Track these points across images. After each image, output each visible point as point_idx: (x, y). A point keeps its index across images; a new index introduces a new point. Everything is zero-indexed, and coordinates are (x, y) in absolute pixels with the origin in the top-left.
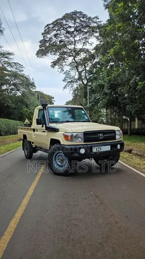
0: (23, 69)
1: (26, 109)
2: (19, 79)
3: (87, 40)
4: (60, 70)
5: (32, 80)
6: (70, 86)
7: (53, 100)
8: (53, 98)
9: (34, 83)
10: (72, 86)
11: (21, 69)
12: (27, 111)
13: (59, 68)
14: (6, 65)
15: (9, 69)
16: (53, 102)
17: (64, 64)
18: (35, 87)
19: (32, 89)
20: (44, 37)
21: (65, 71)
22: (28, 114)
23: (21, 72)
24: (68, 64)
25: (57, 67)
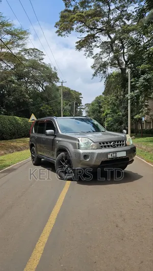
0: (43, 57)
1: (47, 106)
2: (39, 70)
3: (125, 9)
4: (88, 53)
5: (53, 70)
6: (102, 72)
7: (80, 96)
8: (80, 94)
9: (56, 73)
10: (104, 72)
11: (41, 57)
12: (47, 108)
13: (87, 51)
14: (23, 53)
15: (27, 58)
16: (81, 98)
17: (94, 44)
18: (57, 78)
19: (54, 82)
20: (66, 5)
21: (94, 55)
22: (49, 112)
23: (42, 61)
24: (98, 45)
25: (84, 49)
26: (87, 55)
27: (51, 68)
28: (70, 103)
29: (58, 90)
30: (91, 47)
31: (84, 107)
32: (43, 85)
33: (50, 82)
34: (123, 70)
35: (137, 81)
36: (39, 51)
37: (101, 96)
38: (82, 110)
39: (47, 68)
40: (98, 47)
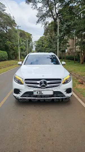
0: (5, 8)
1: (9, 42)
2: (3, 18)
6: (42, 20)
7: (31, 36)
9: (14, 20)
10: (44, 21)
11: (3, 8)
12: (9, 44)
13: (33, 5)
16: (31, 38)
18: (15, 24)
19: (14, 27)
21: (38, 8)
22: (11, 46)
23: (4, 11)
25: (31, 4)
26: (33, 8)
27: (11, 17)
28: (25, 40)
29: (16, 32)
30: (36, 2)
31: (34, 43)
32: (6, 28)
33: (11, 26)
34: (55, 20)
35: (62, 27)
36: (2, 4)
37: (43, 37)
38: (33, 45)
39: (8, 17)
40: (40, 3)
